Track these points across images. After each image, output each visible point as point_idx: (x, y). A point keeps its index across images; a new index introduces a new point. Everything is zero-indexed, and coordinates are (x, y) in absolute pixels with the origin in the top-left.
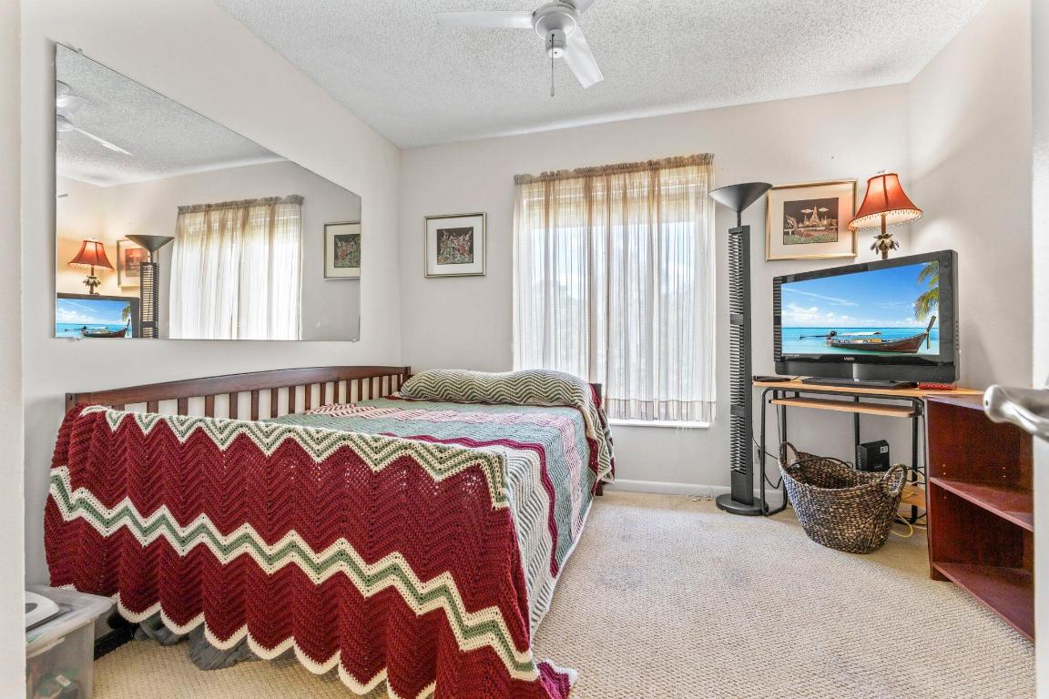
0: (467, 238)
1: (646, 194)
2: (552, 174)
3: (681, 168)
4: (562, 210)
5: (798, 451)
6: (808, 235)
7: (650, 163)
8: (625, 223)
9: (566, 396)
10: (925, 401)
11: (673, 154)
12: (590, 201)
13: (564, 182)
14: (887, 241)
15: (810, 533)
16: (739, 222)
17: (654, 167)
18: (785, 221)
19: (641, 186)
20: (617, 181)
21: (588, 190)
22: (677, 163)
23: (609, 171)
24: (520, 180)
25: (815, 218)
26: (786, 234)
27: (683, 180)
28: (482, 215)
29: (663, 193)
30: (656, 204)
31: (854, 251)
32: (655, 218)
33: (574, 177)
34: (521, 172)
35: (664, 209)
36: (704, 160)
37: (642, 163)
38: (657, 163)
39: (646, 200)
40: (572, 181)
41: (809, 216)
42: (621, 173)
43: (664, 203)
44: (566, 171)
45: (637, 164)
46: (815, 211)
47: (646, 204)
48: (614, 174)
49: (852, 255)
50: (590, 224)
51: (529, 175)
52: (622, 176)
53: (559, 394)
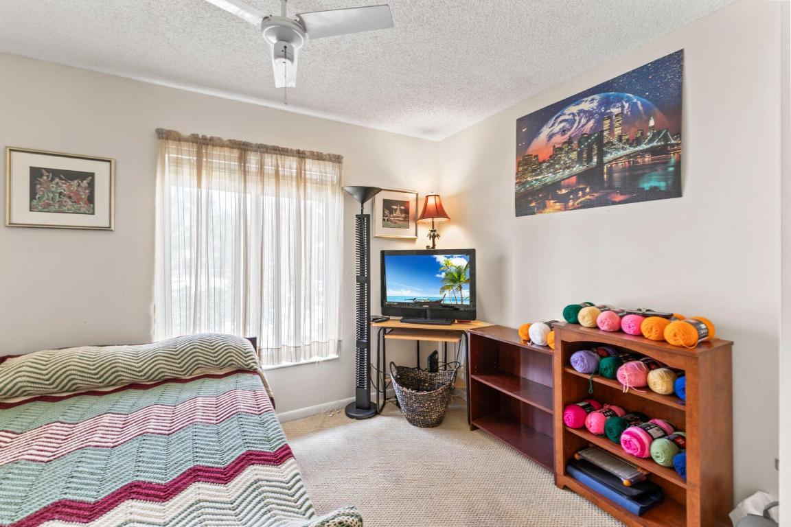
0: (85, 183)
1: (294, 175)
2: (204, 138)
3: (321, 162)
4: (215, 174)
5: (397, 365)
6: (395, 223)
7: (298, 152)
8: (278, 196)
9: (241, 362)
10: (469, 335)
11: (316, 149)
12: (245, 172)
13: (218, 148)
14: (436, 234)
15: (412, 421)
16: (362, 211)
17: (301, 155)
18: (384, 212)
19: (290, 168)
20: (269, 160)
21: (243, 160)
22: (319, 157)
23: (263, 149)
24: (165, 136)
25: (398, 212)
26: (384, 220)
27: (323, 170)
28: (110, 161)
29: (308, 176)
30: (303, 184)
31: (416, 235)
32: (302, 196)
33: (227, 146)
34: (167, 126)
35: (309, 190)
36: (337, 159)
37: (291, 150)
38: (303, 153)
39: (294, 179)
40: (227, 149)
41: (396, 210)
42: (274, 154)
43: (308, 185)
44: (220, 139)
45: (288, 149)
46: (398, 208)
47: (294, 183)
48: (267, 153)
49: (415, 237)
50: (245, 192)
51: (176, 132)
52: (274, 156)
53: (232, 360)
